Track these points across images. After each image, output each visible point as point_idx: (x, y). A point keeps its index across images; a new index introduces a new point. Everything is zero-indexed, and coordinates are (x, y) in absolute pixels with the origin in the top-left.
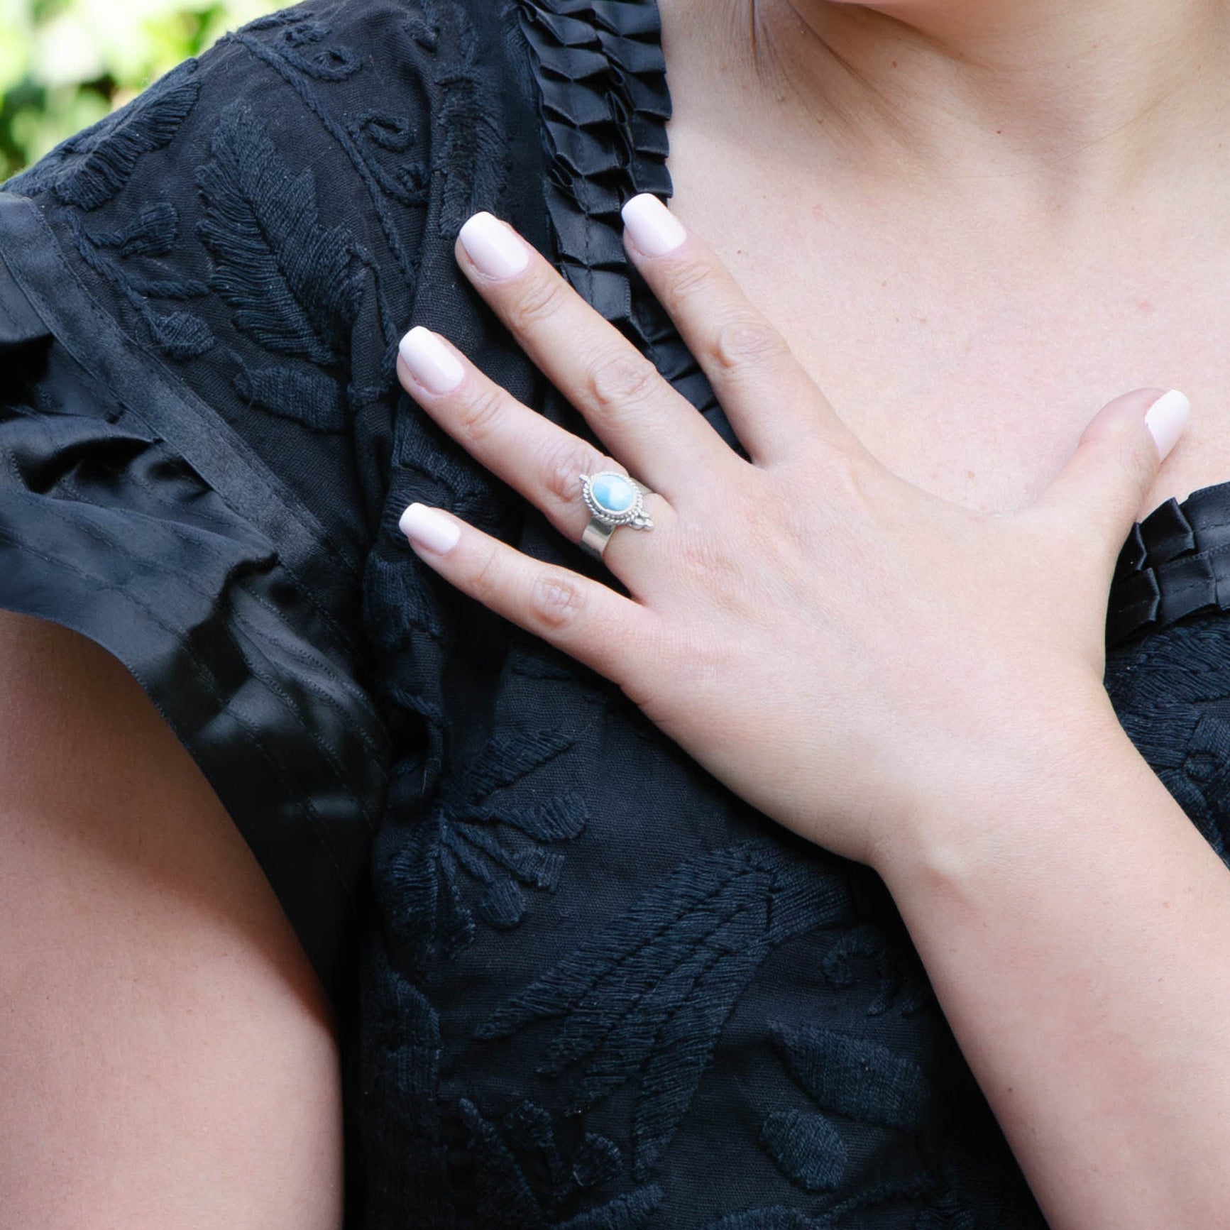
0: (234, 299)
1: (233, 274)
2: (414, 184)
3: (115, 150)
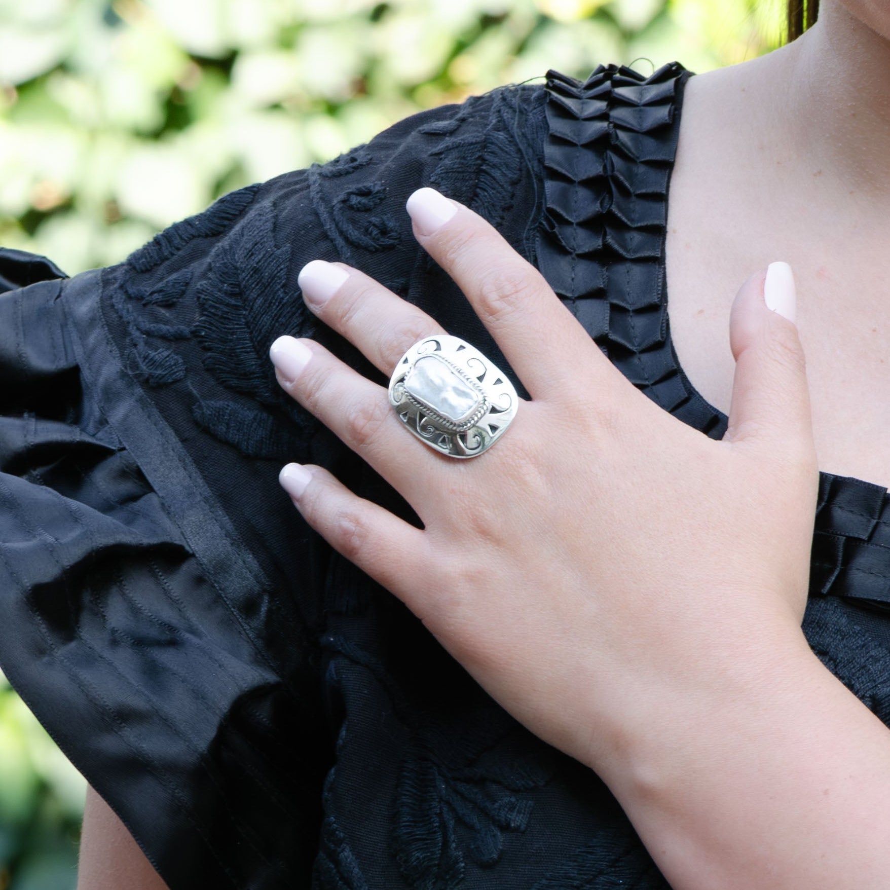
0: (207, 344)
1: (211, 324)
2: (379, 233)
3: (176, 231)
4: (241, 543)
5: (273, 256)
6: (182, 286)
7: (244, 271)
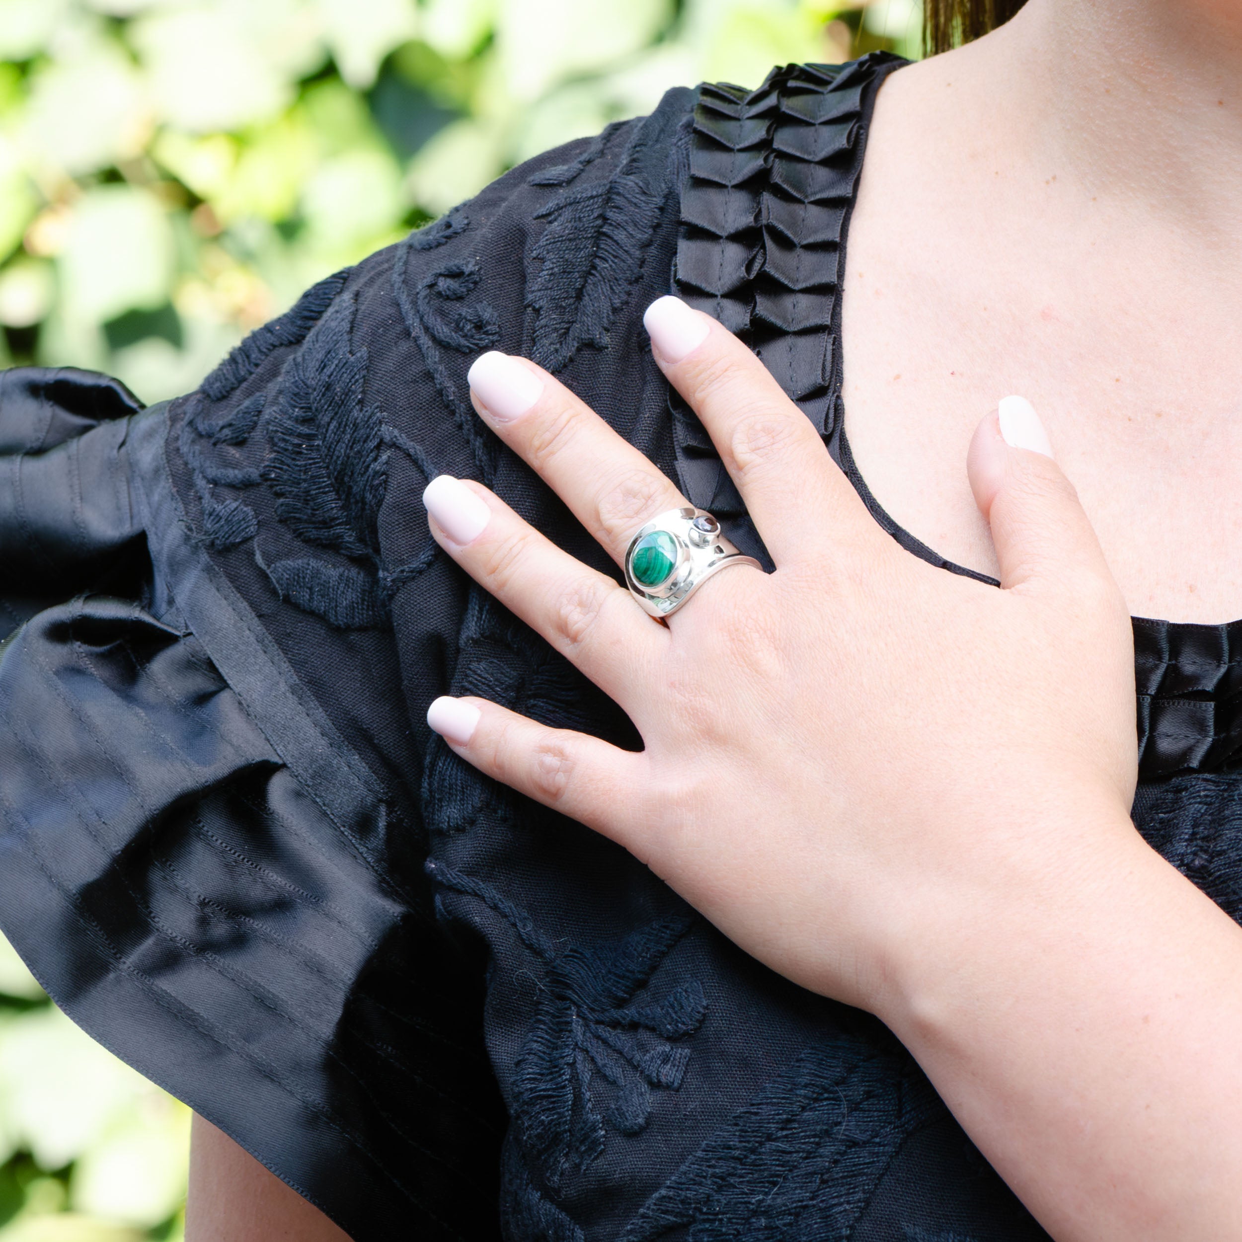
0: (277, 488)
1: (282, 463)
2: (474, 327)
3: (254, 342)
4: (343, 741)
5: (347, 366)
6: (254, 416)
7: (315, 390)
